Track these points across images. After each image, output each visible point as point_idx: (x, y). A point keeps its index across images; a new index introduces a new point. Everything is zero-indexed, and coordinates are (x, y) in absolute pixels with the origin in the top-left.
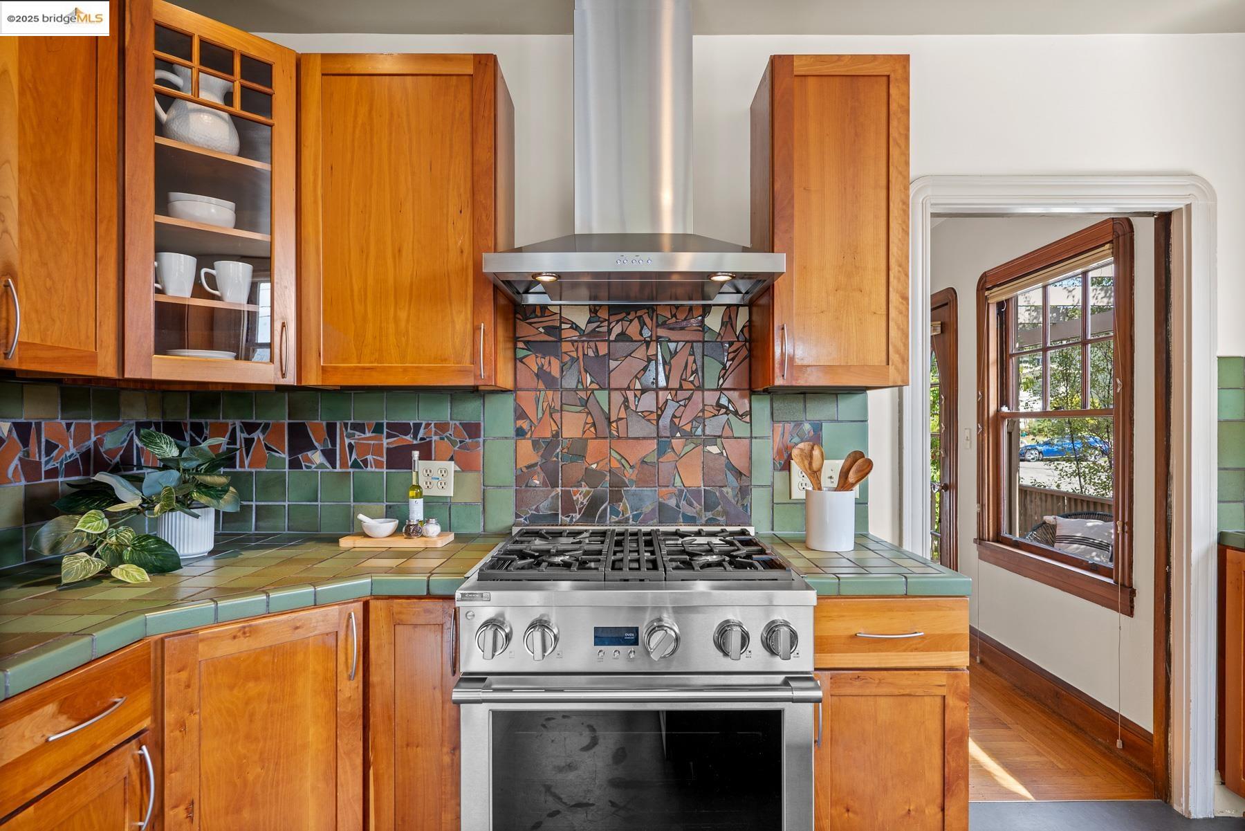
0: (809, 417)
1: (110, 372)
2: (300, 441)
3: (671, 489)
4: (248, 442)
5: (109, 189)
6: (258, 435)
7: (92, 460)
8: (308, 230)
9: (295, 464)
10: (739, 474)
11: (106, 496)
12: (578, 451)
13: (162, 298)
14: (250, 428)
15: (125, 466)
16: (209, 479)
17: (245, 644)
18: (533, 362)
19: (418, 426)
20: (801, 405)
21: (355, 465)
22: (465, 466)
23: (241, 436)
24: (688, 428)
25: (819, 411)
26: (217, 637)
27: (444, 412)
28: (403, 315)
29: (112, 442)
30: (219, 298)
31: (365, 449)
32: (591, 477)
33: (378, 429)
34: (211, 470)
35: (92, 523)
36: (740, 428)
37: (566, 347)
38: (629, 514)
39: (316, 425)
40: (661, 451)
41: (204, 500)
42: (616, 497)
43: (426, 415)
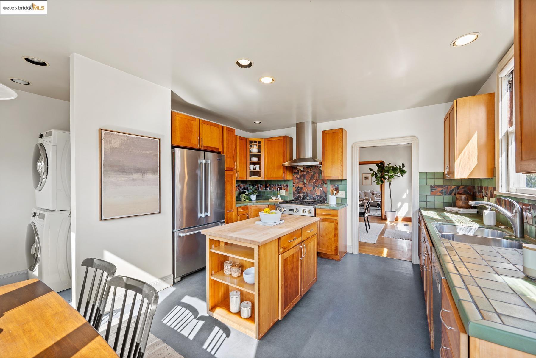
0: (337, 184)
1: (246, 179)
2: (267, 187)
3: (315, 195)
4: (261, 187)
5: (245, 160)
6: (262, 186)
7: (244, 189)
8: (265, 161)
9: (266, 190)
10: (325, 193)
11: (245, 192)
12: (301, 189)
13: (250, 171)
14: (261, 185)
15: (247, 190)
16: (255, 191)
17: (256, 207)
18: (295, 175)
19: (280, 185)
20: (335, 182)
21: (273, 190)
22: (287, 190)
23: (260, 186)
24: (317, 185)
25: (338, 183)
26: (253, 206)
27: (284, 183)
28: (275, 171)
29: (246, 186)
30: (256, 170)
31: (274, 188)
32: (304, 193)
33: (276, 185)
34: (255, 190)
35: (244, 195)
36: (325, 185)
37: (300, 173)
38: (309, 199)
39: (268, 184)
40: (313, 189)
41: (254, 193)
42: (307, 196)
43: (281, 184)
